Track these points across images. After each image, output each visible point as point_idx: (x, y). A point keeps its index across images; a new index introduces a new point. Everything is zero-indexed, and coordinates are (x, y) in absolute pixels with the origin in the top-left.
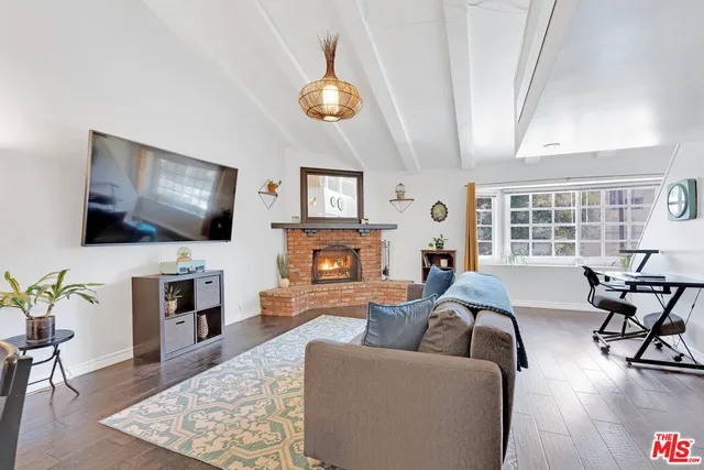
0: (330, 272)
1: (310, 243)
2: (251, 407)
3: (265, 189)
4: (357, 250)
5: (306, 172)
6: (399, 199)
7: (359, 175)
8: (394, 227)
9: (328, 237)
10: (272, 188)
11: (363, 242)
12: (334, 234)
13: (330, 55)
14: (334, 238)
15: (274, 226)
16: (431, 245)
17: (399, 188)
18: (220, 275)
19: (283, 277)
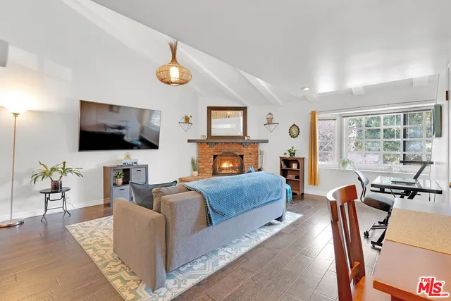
0: (226, 169)
1: (211, 151)
3: (183, 121)
4: (242, 156)
5: (210, 109)
6: (268, 124)
7: (244, 109)
8: (266, 141)
9: (222, 148)
10: (187, 120)
11: (245, 151)
12: (226, 146)
14: (226, 148)
15: (189, 141)
16: (285, 154)
17: (269, 116)
18: (146, 167)
19: (194, 170)
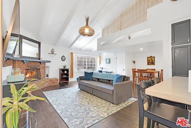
2: (103, 108)
4: (40, 69)
7: (40, 43)
11: (41, 66)
13: (87, 20)
